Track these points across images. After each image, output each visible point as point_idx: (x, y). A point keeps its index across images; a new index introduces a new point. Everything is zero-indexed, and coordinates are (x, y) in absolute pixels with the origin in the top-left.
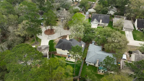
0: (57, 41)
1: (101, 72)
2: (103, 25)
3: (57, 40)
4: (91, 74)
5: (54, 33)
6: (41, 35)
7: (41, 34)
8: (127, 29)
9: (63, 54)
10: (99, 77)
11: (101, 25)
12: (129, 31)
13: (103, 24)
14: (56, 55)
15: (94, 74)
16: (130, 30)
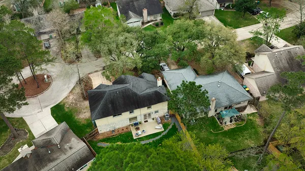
0: (72, 103)
1: (228, 123)
2: (152, 21)
3: (71, 97)
4: (213, 138)
5: (49, 84)
6: (26, 104)
7: (24, 102)
8: (204, 14)
9: (117, 127)
10: (234, 136)
11: (149, 22)
12: (208, 16)
13: (152, 18)
14: (100, 137)
15: (220, 137)
16: (209, 13)
